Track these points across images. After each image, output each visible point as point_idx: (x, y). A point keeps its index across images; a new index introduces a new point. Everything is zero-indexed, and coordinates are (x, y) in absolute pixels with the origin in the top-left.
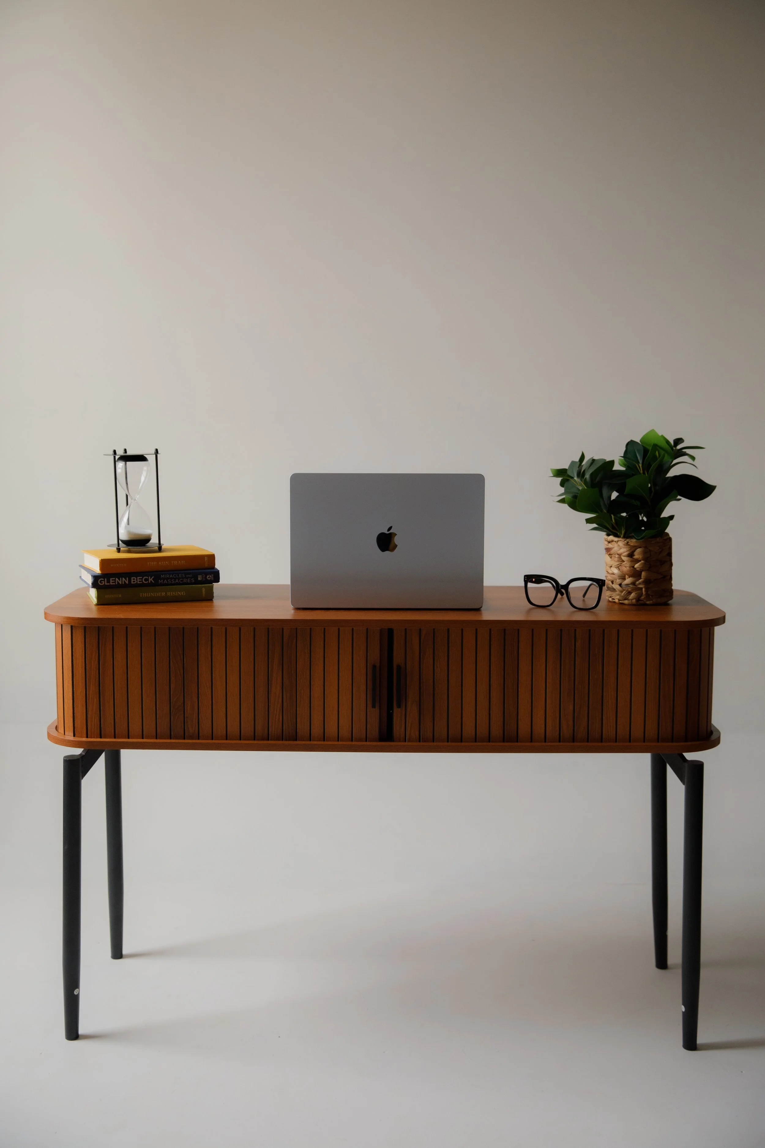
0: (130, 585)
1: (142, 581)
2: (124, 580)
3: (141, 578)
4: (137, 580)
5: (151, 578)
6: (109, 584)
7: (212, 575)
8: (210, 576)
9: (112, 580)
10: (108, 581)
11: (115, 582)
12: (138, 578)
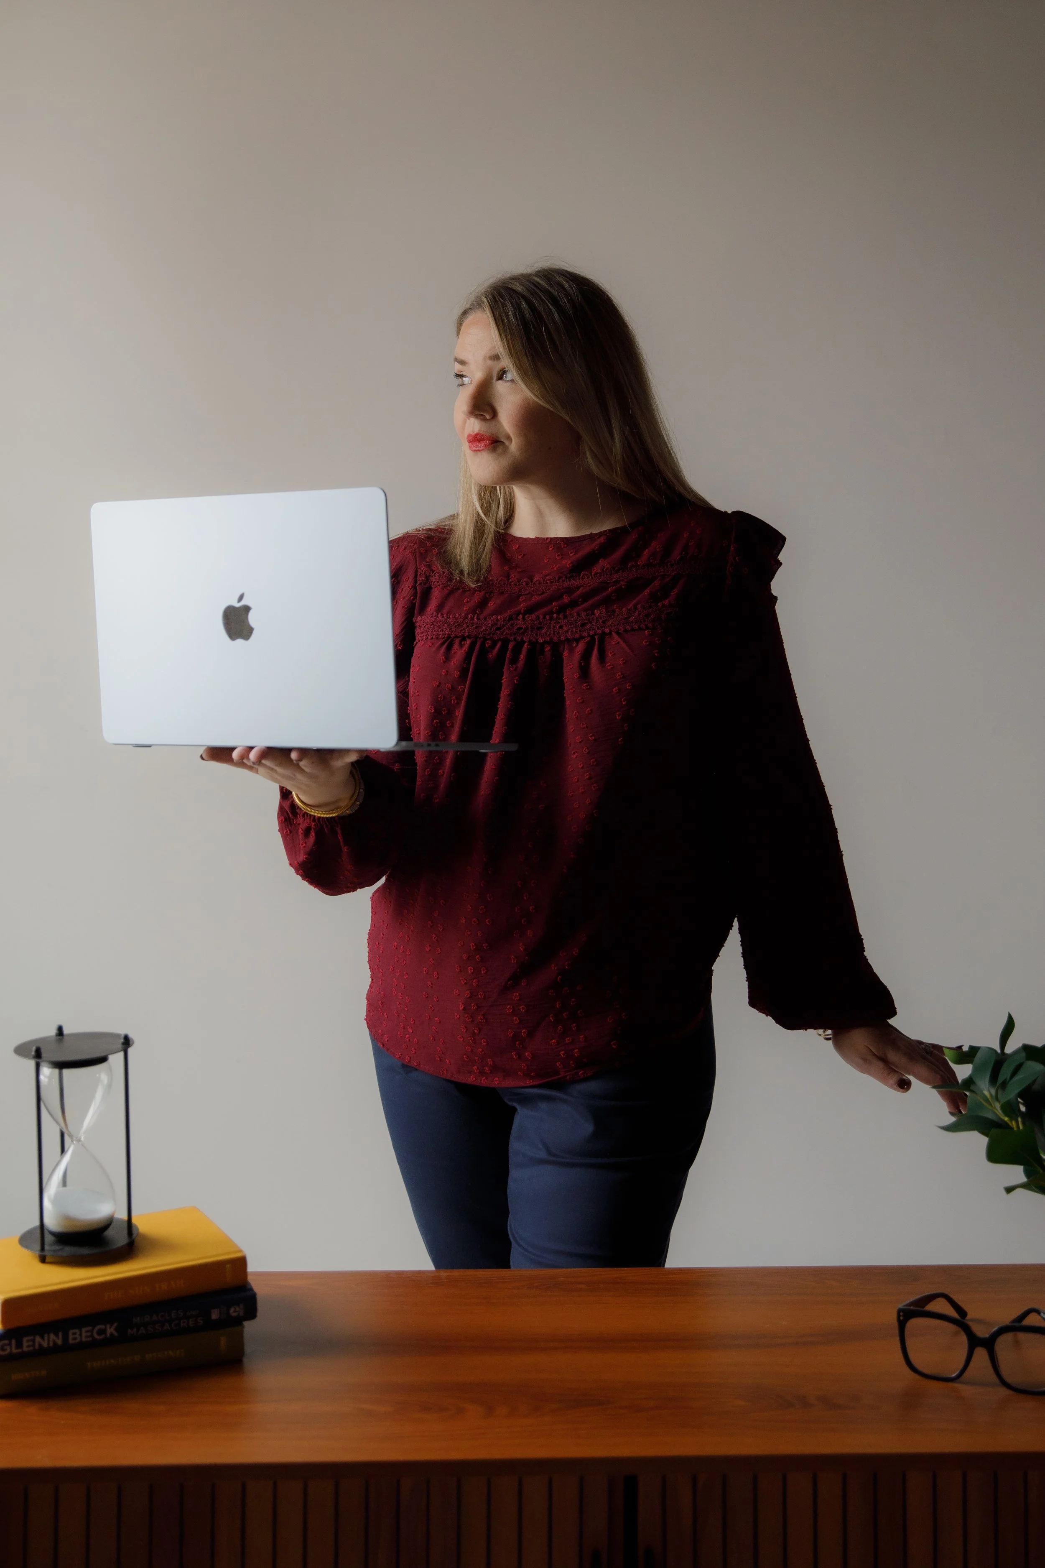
0: (67, 1348)
1: (92, 1336)
2: (53, 1339)
3: (90, 1328)
4: (81, 1335)
5: (110, 1327)
6: (19, 1350)
7: (242, 1306)
8: (238, 1309)
9: (28, 1341)
10: (19, 1345)
11: (34, 1345)
12: (84, 1330)
